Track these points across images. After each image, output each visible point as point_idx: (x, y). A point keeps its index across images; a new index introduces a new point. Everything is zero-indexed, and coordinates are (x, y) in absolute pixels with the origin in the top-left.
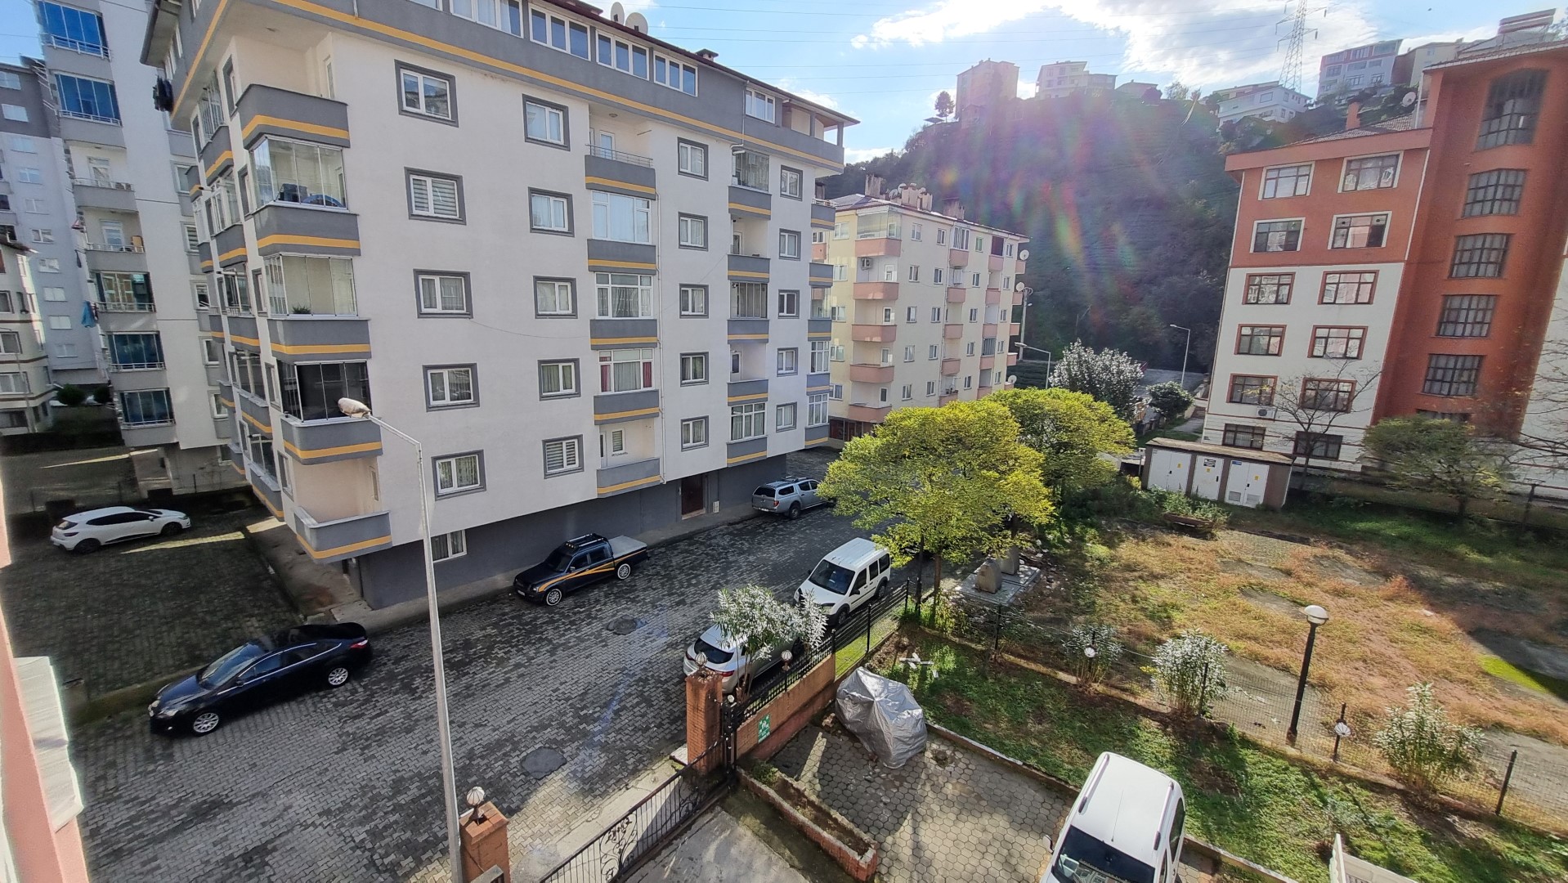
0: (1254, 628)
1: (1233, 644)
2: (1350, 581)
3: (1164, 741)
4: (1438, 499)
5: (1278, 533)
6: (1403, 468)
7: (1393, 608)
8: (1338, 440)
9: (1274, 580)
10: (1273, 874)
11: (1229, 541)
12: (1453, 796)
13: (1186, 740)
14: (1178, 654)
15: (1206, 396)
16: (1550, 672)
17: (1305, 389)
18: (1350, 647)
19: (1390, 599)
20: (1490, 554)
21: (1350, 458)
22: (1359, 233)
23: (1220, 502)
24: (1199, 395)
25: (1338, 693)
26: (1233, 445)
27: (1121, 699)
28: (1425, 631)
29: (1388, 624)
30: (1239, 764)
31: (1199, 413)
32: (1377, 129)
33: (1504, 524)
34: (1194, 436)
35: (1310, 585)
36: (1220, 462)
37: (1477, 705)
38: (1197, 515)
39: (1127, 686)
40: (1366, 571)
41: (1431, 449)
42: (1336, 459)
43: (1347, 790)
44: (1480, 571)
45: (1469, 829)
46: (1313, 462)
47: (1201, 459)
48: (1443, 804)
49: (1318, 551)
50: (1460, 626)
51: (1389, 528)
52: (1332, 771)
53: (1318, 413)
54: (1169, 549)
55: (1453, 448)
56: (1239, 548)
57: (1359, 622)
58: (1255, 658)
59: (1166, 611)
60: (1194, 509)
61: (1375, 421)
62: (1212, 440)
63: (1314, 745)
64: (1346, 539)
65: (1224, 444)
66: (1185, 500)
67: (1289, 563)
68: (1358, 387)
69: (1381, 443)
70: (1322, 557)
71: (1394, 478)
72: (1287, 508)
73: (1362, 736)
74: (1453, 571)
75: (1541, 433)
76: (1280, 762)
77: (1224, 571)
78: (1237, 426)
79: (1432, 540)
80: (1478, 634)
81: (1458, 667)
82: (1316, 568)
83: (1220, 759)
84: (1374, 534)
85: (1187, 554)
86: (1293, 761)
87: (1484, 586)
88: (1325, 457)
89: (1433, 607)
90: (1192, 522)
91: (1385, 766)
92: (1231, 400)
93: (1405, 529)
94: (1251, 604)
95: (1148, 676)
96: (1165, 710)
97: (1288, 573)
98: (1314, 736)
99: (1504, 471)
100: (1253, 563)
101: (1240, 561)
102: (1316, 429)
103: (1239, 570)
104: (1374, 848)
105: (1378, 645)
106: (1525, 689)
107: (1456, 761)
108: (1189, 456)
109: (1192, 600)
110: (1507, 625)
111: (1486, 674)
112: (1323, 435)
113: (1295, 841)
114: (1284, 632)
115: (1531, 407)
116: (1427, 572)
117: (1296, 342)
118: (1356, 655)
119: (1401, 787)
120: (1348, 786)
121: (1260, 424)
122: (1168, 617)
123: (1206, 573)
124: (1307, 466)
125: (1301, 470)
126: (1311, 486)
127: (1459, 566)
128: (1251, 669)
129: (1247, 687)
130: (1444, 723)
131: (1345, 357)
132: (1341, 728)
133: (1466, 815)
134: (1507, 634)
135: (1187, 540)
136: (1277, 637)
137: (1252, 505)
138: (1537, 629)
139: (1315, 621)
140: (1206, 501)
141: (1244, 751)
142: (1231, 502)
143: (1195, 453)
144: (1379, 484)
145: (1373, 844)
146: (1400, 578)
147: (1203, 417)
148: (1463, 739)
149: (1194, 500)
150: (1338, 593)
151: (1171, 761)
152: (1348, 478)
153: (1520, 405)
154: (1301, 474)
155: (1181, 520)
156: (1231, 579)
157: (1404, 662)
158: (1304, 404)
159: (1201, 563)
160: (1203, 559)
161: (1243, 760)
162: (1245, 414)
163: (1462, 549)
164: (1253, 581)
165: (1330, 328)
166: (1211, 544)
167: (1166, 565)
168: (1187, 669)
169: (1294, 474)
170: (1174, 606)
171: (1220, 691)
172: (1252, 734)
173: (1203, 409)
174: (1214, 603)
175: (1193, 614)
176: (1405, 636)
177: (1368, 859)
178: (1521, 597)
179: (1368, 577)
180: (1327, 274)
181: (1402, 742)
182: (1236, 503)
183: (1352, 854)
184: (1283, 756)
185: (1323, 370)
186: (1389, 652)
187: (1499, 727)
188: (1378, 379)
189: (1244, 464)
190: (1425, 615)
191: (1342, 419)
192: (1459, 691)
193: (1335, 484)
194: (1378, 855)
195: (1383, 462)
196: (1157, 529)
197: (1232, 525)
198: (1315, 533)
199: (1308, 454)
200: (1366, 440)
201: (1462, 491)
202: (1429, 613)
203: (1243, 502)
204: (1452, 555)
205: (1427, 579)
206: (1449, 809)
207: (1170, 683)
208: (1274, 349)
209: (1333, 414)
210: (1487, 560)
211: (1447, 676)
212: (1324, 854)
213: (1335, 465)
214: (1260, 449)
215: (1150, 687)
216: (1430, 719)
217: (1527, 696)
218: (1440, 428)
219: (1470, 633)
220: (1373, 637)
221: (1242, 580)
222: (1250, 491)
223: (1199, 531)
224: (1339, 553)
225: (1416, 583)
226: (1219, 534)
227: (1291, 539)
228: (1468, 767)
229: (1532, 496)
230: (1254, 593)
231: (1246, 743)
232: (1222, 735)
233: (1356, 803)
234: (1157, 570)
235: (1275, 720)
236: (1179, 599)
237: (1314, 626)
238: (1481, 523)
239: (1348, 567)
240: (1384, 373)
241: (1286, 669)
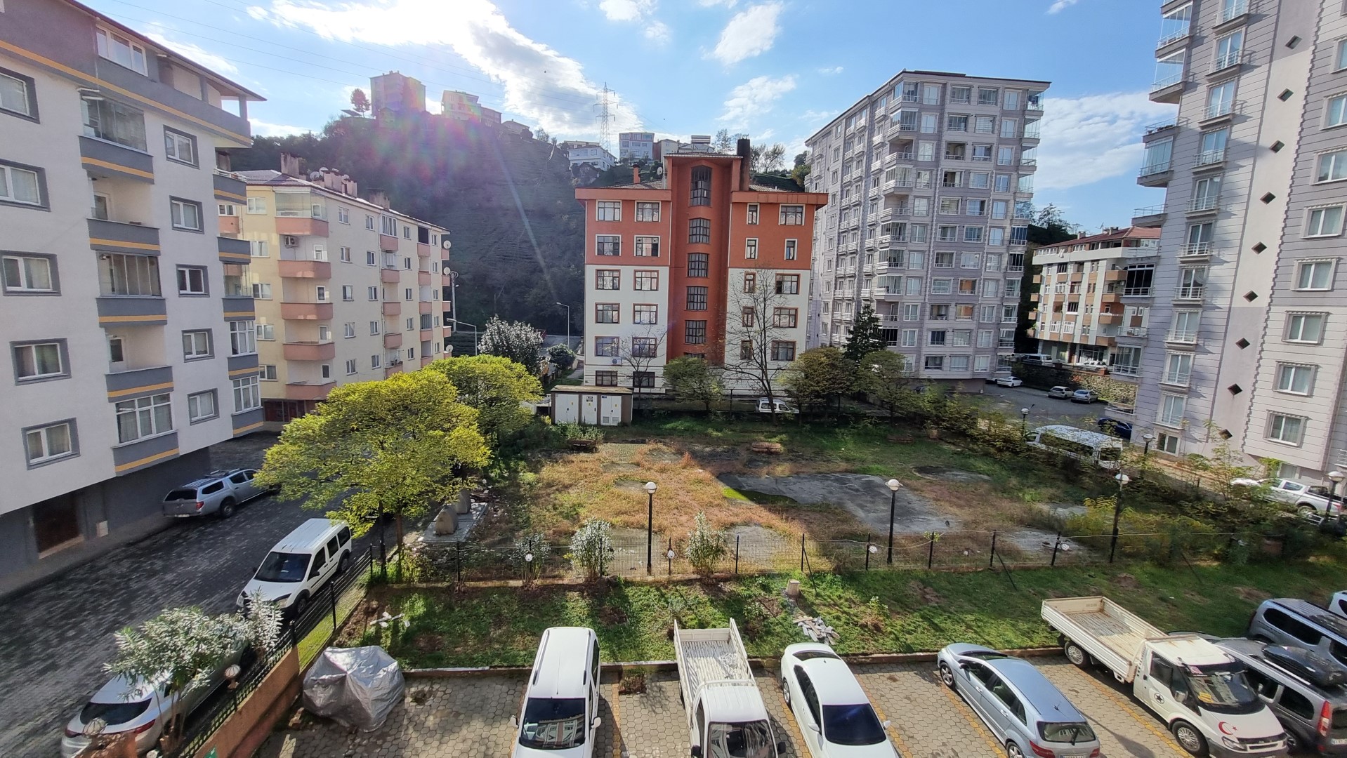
0: (624, 505)
1: (614, 520)
2: (666, 462)
3: (582, 603)
4: (698, 404)
5: (630, 440)
6: (683, 389)
7: (686, 472)
8: (652, 375)
9: (631, 471)
10: (649, 663)
11: (607, 450)
12: (719, 572)
13: (595, 596)
14: (584, 538)
15: (583, 353)
16: (747, 488)
17: (634, 345)
18: (670, 502)
19: (684, 468)
20: (721, 431)
21: (660, 386)
22: (647, 248)
23: (598, 425)
24: (579, 352)
25: (667, 532)
26: (602, 385)
27: (553, 585)
28: (700, 482)
29: (685, 483)
30: (625, 599)
31: (581, 365)
32: (648, 186)
33: (724, 413)
34: (579, 382)
35: (649, 469)
36: (595, 397)
37: (724, 516)
38: (586, 438)
39: (557, 573)
40: (673, 453)
41: (692, 376)
42: (653, 387)
43: (677, 591)
44: (718, 441)
45: (728, 587)
46: (643, 390)
47: (584, 397)
48: (716, 578)
49: (650, 447)
50: (713, 474)
51: (679, 425)
52: (670, 582)
53: (641, 359)
54: (573, 465)
55: (700, 374)
56: (612, 455)
57: (673, 485)
58: (627, 525)
59: (575, 510)
60: (584, 433)
61: (667, 363)
62: (589, 384)
63: (660, 570)
64: (661, 436)
65: (597, 385)
66: (578, 428)
67: (637, 458)
68: (659, 339)
69: (673, 376)
70: (653, 450)
71: (679, 395)
72: (634, 422)
73: (680, 554)
74: (708, 444)
75: (731, 362)
76: (645, 589)
77: (605, 472)
78: (603, 372)
79: (698, 428)
80: (720, 477)
81: (714, 498)
82: (651, 458)
83: (616, 601)
84: (674, 429)
85: (583, 465)
86: (651, 584)
87: (720, 449)
88: (648, 387)
89: (703, 467)
90: (584, 442)
91: (691, 568)
92: (597, 355)
93: (687, 424)
94: (621, 490)
95: (568, 561)
96: (581, 581)
97: (638, 465)
98: (659, 564)
99: (720, 384)
100: (620, 462)
101: (613, 463)
102: (642, 369)
103: (613, 469)
104: (692, 619)
105: (683, 497)
106: (739, 501)
107: (718, 551)
108: (577, 396)
109: (589, 497)
110: (729, 469)
111: (725, 498)
112: (645, 373)
113: (659, 635)
114: (640, 503)
115: (727, 348)
116: (698, 447)
117: (626, 314)
118: (673, 506)
119: (699, 577)
120: (678, 588)
121: (614, 369)
122: (577, 514)
123: (595, 476)
124: (640, 393)
125: (637, 396)
126: (644, 406)
127: (708, 440)
128: (625, 533)
129: (624, 546)
130: (710, 531)
131: (650, 323)
132: (671, 554)
133: (726, 580)
134: (730, 473)
135: (583, 455)
136: (636, 508)
137: (616, 424)
138: (740, 467)
139: (651, 492)
140: (590, 426)
141: (627, 590)
142: (604, 424)
143: (580, 393)
144: (673, 399)
145: (691, 617)
146: (687, 454)
147: (583, 367)
148: (719, 537)
149: (584, 427)
150: (662, 471)
151: (589, 616)
152: (660, 398)
153: (722, 347)
154: (638, 399)
155: (577, 442)
156: (609, 477)
157: (694, 503)
158: (634, 355)
159: (592, 470)
160: (593, 467)
161: (627, 596)
162: (605, 363)
163: (710, 430)
164: (621, 475)
165: (641, 305)
166: (596, 455)
167: (572, 477)
168: (591, 545)
169: (634, 399)
170: (580, 505)
171: (610, 555)
172: (630, 577)
173: (582, 362)
174: (602, 496)
175: (591, 507)
176: (693, 487)
177: (690, 627)
178: (734, 450)
179: (674, 457)
180: (636, 271)
181: (697, 550)
182: (607, 424)
183: (683, 628)
184: (646, 584)
185: (641, 331)
186: (687, 499)
187: (733, 525)
188: (666, 336)
189: (609, 397)
190: (699, 473)
191: (653, 362)
192: (716, 511)
193: (654, 403)
194: (694, 623)
195: (674, 386)
196: (563, 452)
197: (607, 440)
198: (648, 435)
199: (640, 386)
200: (664, 374)
201: (706, 397)
202: (701, 471)
203: (611, 423)
204: (706, 435)
205: (698, 451)
206: (719, 580)
207: (582, 561)
208: (615, 319)
209: (648, 359)
210: (720, 434)
211: (710, 505)
212: (671, 635)
213: (653, 391)
214: (616, 386)
215: (570, 569)
216: (706, 532)
217: (741, 504)
218: (693, 363)
219: (717, 477)
220: (680, 493)
221: (615, 476)
222: (614, 415)
223: (588, 448)
224: (660, 445)
225: (694, 455)
226: (600, 447)
227: (637, 442)
228: (723, 552)
229: (732, 396)
230: (622, 482)
231: (628, 583)
232: (616, 585)
233: (682, 596)
234: (567, 482)
235: (640, 562)
236: (582, 499)
237: (651, 495)
238: (715, 414)
239: (665, 453)
240: (668, 332)
241: (642, 527)
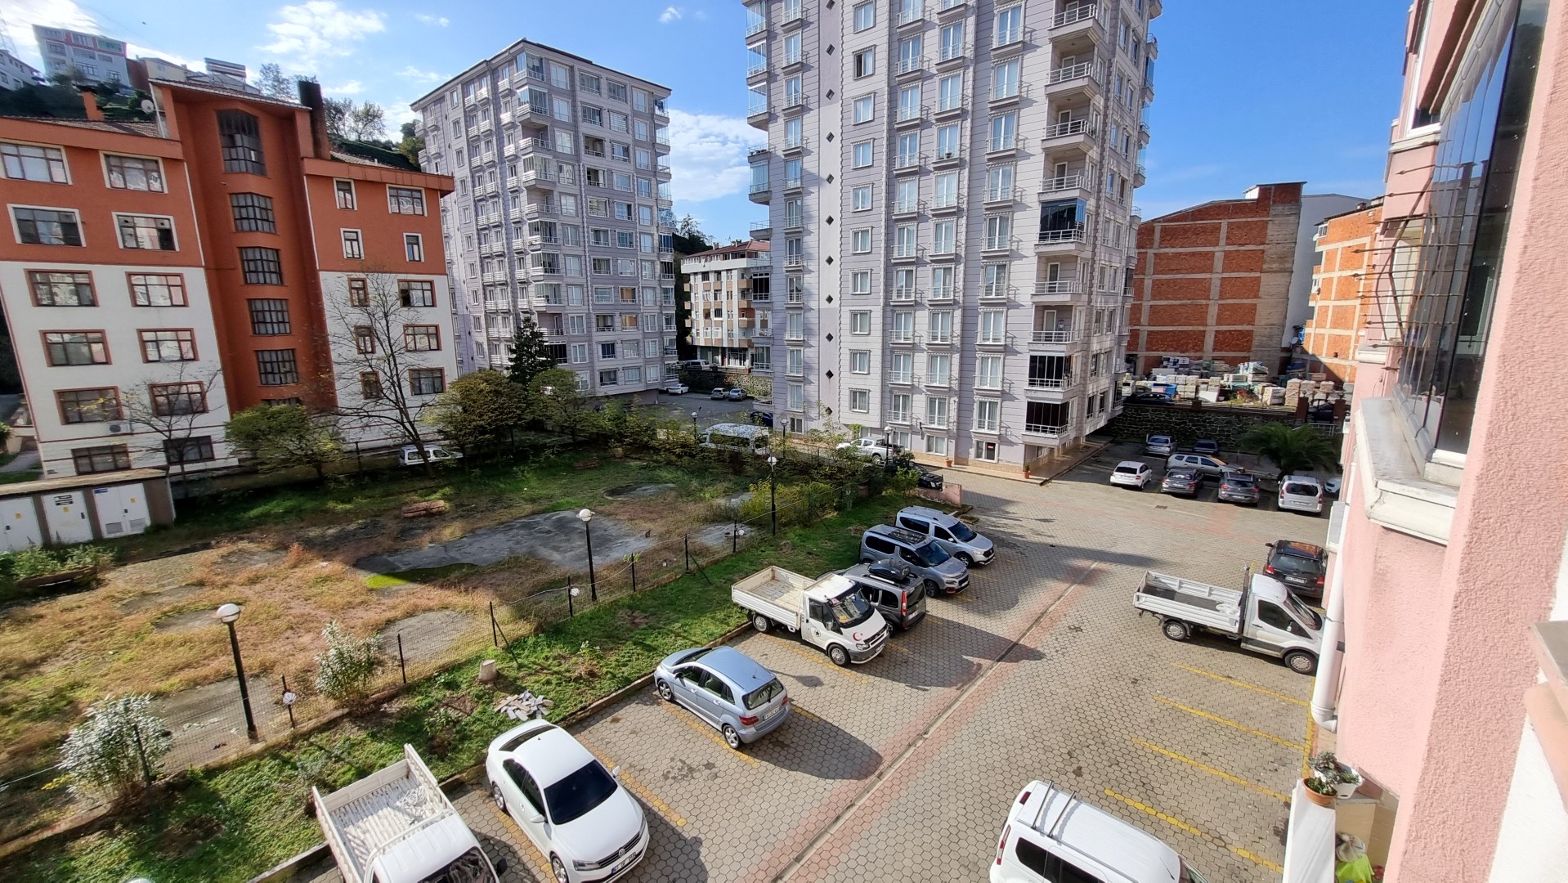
0: (183, 654)
1: (163, 686)
2: (259, 566)
3: (116, 844)
4: (301, 471)
5: (178, 549)
6: (271, 453)
7: (299, 572)
8: (206, 441)
9: (187, 598)
10: (277, 869)
11: (122, 580)
12: (378, 692)
13: (143, 822)
14: (93, 738)
15: (29, 423)
16: (404, 568)
17: (154, 397)
18: (277, 623)
19: (295, 566)
20: (349, 502)
21: (225, 455)
22: (147, 236)
23: (98, 540)
24: (21, 421)
25: (278, 669)
26: (93, 472)
27: (27, 847)
28: (326, 579)
29: (299, 588)
30: (214, 796)
31: (29, 445)
32: (124, 129)
33: (351, 476)
34: (34, 472)
35: (225, 585)
36: (78, 496)
37: (374, 615)
38: (71, 565)
39: (33, 823)
40: (270, 551)
41: (282, 431)
42: (212, 458)
43: (311, 744)
44: (347, 516)
45: (394, 707)
46: (188, 467)
47: (49, 501)
48: (374, 702)
49: (223, 550)
50: (346, 563)
51: (276, 507)
52: (295, 738)
53: (174, 419)
54: (41, 622)
55: (298, 427)
56: (140, 581)
57: (278, 597)
58: (194, 684)
59: (63, 697)
60: (63, 560)
61: (232, 417)
62: (59, 473)
63: (273, 727)
64: (239, 530)
65: (80, 473)
66: (44, 555)
67: (198, 574)
68: (206, 383)
69: (240, 433)
70: (230, 554)
71: (263, 463)
72: (179, 521)
73: (307, 690)
74: (330, 523)
75: (347, 404)
76: (251, 765)
77: (128, 614)
78: (88, 449)
79: (309, 505)
80: (359, 564)
81: (354, 595)
82: (226, 567)
83: (192, 809)
84: (266, 515)
85: (70, 617)
86: (260, 755)
87: (352, 527)
88: (201, 459)
89: (326, 558)
90: (65, 577)
91: (332, 703)
92: (67, 420)
93: (288, 503)
94: (171, 633)
95: (62, 790)
96: (101, 811)
97: (201, 584)
98: (272, 720)
99: (335, 437)
100: (161, 590)
101: (144, 594)
102: (178, 435)
103: (147, 604)
104: (344, 773)
105: (298, 608)
106: (394, 588)
107: (371, 665)
108: (28, 501)
109: (96, 666)
110: (373, 549)
111: (371, 590)
112: (187, 439)
113: (287, 821)
114: (216, 642)
115: (338, 385)
116: (313, 532)
117: (123, 347)
118: (284, 627)
119: (346, 710)
120: (312, 740)
121: (116, 441)
122: (71, 703)
123: (106, 626)
124: (183, 473)
125: (180, 478)
126: (196, 491)
127: (332, 518)
128: (194, 698)
129: (193, 718)
130: (354, 644)
131: (182, 359)
132: (289, 697)
133: (390, 699)
134: (375, 555)
135: (66, 600)
136: (210, 651)
137: (139, 531)
138: (387, 543)
139: (230, 619)
140: (76, 545)
141: (212, 783)
142: (112, 536)
143: (36, 495)
144: (253, 471)
145: (342, 770)
146: (296, 545)
147: (35, 449)
148: (368, 647)
149: (57, 549)
150: (253, 581)
151: (133, 859)
152: (229, 474)
153: (330, 385)
154: (181, 483)
155: (48, 580)
156: (140, 618)
157: (319, 612)
158: (158, 412)
159: (95, 618)
160: (96, 613)
161: (215, 792)
162: (93, 434)
163: (331, 504)
164: (166, 609)
165: (155, 331)
166: (101, 592)
167: (45, 643)
168: (112, 747)
169: (172, 484)
170: (74, 686)
171: (164, 743)
172: (213, 760)
173: (31, 438)
174: (127, 654)
175: (104, 681)
176: (315, 590)
177: (344, 784)
178: (375, 524)
179: (274, 555)
180: (130, 275)
181: (335, 676)
182: (118, 535)
183: (331, 792)
184: (251, 757)
185: (164, 374)
186: (307, 610)
187: (390, 622)
188: (220, 378)
189: (112, 490)
190: (323, 567)
191: (200, 420)
192: (360, 612)
193: (218, 483)
194: (348, 776)
195: (254, 451)
196: (11, 606)
197: (121, 560)
198: (215, 534)
199: (181, 462)
200: (228, 435)
201: (316, 460)
202: (325, 564)
203: (127, 530)
204: (326, 511)
205: (316, 537)
206: (379, 702)
207: (98, 777)
208: (100, 357)
209: (190, 417)
210: (348, 506)
211: (350, 606)
212: (311, 811)
213: (210, 465)
214: (128, 468)
215: (71, 801)
216: (344, 648)
217: (397, 591)
218: (280, 413)
219: (354, 566)
220: (292, 605)
221: (154, 613)
222: (131, 516)
223: (73, 585)
224: (243, 544)
225: (309, 544)
226: (109, 576)
227: (193, 550)
228: (381, 663)
229: (358, 451)
230: (172, 620)
231: (211, 773)
232: (188, 785)
233: (321, 748)
234: (31, 655)
235: (233, 731)
236: (78, 673)
237: (231, 624)
238: (336, 480)
239: (253, 554)
240: (225, 369)
241: (228, 676)
